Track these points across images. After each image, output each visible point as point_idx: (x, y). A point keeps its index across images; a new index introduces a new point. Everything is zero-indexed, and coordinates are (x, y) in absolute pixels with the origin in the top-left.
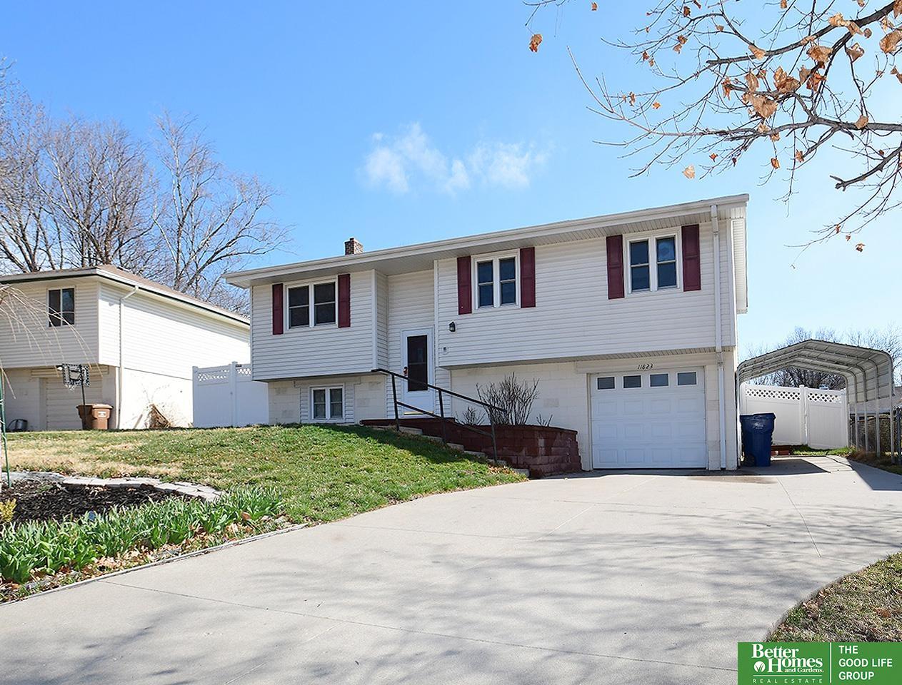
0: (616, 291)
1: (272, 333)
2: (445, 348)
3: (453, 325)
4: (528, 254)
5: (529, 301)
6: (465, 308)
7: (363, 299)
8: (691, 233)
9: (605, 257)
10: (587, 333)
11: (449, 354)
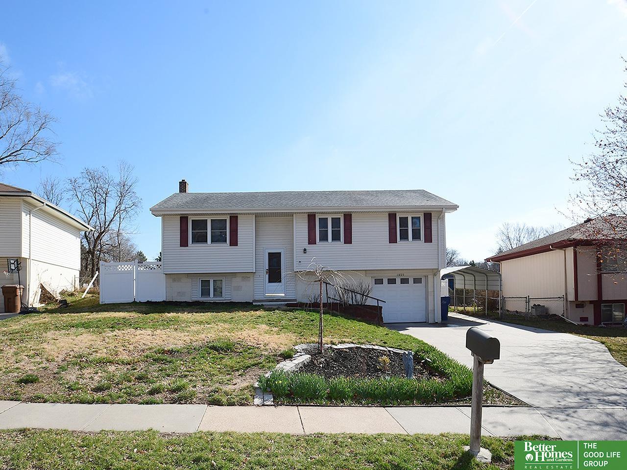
0: (393, 240)
1: (179, 246)
2: (300, 262)
3: (305, 250)
4: (348, 217)
5: (348, 240)
6: (312, 241)
7: (246, 230)
8: (428, 216)
9: (388, 223)
10: (378, 259)
11: (302, 265)
